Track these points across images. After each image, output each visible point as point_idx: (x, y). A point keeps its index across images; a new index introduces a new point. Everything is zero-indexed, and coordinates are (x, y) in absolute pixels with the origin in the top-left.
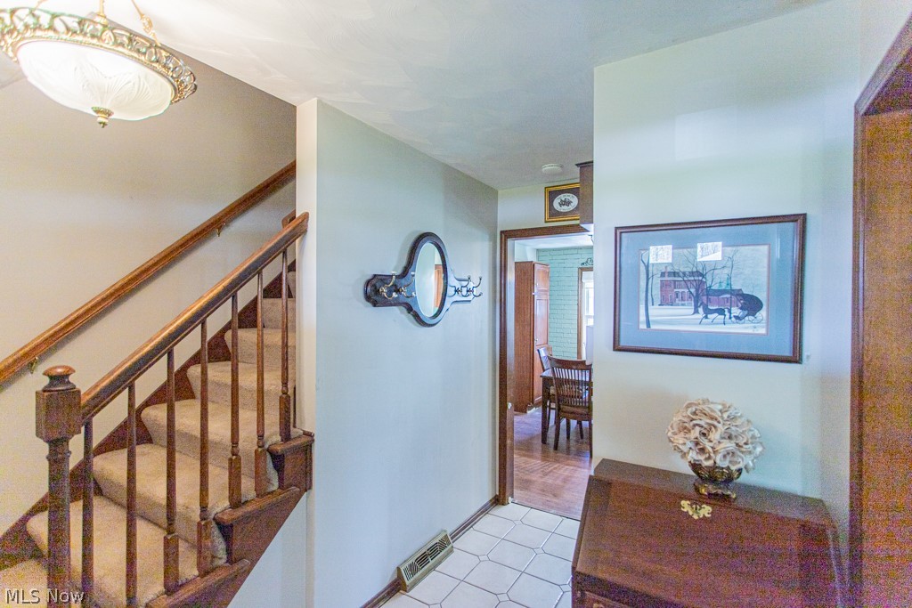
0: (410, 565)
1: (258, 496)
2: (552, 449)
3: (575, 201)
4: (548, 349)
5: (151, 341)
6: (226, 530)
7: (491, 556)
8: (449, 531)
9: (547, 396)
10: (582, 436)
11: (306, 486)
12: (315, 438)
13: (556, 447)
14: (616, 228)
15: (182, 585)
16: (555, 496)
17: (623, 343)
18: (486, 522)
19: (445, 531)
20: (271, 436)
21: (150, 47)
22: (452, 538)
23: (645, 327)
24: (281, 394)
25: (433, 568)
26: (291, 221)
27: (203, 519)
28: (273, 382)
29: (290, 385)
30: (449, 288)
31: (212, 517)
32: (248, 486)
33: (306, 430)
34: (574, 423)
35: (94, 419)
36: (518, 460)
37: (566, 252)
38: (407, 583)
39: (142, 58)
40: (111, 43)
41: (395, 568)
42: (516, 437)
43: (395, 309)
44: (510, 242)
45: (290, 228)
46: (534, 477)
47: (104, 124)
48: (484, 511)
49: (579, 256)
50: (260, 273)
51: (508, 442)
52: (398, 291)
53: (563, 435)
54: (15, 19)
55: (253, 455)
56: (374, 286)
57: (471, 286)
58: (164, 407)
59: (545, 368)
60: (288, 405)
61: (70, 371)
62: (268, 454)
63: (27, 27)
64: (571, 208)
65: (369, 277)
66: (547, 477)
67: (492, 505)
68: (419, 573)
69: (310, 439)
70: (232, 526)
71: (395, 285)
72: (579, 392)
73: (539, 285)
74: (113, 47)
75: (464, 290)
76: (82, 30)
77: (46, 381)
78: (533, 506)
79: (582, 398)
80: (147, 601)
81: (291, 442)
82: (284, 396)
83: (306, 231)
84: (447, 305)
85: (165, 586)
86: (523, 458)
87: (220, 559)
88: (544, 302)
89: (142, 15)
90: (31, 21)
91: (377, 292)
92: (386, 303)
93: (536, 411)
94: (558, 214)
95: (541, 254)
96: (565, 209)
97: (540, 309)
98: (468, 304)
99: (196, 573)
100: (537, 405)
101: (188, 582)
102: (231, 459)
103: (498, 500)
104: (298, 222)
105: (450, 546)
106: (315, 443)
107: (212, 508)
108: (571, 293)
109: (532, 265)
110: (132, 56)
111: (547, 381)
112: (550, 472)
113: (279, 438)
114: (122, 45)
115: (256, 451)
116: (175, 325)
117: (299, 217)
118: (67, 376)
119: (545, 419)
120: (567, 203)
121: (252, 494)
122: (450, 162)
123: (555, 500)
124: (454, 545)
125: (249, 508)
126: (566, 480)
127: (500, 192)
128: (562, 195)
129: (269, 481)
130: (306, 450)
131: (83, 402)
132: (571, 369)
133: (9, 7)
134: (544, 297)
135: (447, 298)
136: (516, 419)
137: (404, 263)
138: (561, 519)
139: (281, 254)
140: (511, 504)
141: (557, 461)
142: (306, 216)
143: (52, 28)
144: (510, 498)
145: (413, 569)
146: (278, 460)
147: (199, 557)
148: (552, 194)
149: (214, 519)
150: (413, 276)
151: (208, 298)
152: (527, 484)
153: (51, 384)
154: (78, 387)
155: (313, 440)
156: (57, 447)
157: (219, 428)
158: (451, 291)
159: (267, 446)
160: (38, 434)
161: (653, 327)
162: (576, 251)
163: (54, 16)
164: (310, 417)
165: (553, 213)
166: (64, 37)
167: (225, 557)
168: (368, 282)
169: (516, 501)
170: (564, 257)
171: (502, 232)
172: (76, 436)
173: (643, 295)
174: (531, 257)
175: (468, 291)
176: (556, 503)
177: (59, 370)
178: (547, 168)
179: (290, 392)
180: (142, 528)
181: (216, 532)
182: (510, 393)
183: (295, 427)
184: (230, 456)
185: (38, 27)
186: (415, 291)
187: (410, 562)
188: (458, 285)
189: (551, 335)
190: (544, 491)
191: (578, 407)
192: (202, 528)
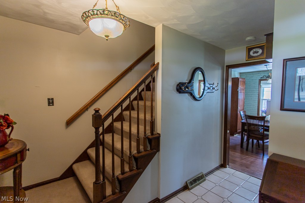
0: (190, 182)
1: (144, 151)
2: (245, 150)
3: (260, 51)
4: (244, 112)
5: (117, 102)
6: (136, 159)
7: (220, 184)
8: (204, 173)
9: (243, 130)
10: (259, 147)
11: (158, 150)
12: (161, 135)
13: (247, 149)
14: (284, 60)
15: (125, 173)
16: (247, 168)
17: (285, 107)
18: (217, 173)
19: (203, 173)
20: (148, 133)
21: (119, 15)
22: (205, 176)
23: (297, 100)
24: (151, 120)
25: (198, 184)
26: (153, 65)
27: (130, 155)
28: (148, 117)
29: (153, 118)
30: (206, 87)
31: (132, 155)
32: (141, 147)
33: (158, 132)
34: (255, 141)
35: (105, 123)
36: (231, 153)
37: (253, 73)
38: (190, 187)
39: (117, 19)
40: (110, 16)
41: (185, 182)
42: (230, 144)
43: (187, 94)
44: (230, 70)
45: (154, 68)
46: (238, 159)
47: (107, 40)
48: (217, 169)
49: (259, 75)
50: (145, 82)
51: (227, 145)
52: (188, 88)
53: (250, 145)
54: (89, 13)
55: (143, 139)
56: (180, 86)
57: (214, 86)
58: (120, 123)
59: (243, 119)
60: (153, 124)
61: (99, 109)
62: (147, 139)
63: (91, 15)
64: (258, 54)
65: (178, 83)
66: (243, 160)
67: (220, 167)
68: (193, 185)
69: (159, 135)
70: (137, 158)
71: (186, 86)
72: (258, 129)
73: (240, 87)
74: (111, 17)
75: (211, 88)
76: (104, 13)
77: (94, 112)
78: (238, 170)
79: (260, 132)
80: (117, 175)
81: (154, 136)
82: (152, 121)
83: (158, 68)
84: (205, 93)
85: (121, 172)
86: (232, 152)
87: (134, 167)
88: (242, 94)
89: (116, 6)
90: (92, 13)
91: (181, 88)
92: (184, 92)
93: (238, 135)
94: (253, 57)
95: (242, 74)
96: (256, 55)
97: (241, 96)
98: (213, 93)
99: (129, 170)
100: (239, 133)
101: (127, 172)
102: (137, 139)
103: (223, 166)
104: (156, 66)
105: (204, 178)
106: (161, 137)
107: (133, 152)
108: (255, 90)
109: (238, 79)
110: (115, 19)
111: (244, 124)
112: (244, 159)
113: (150, 134)
114: (113, 16)
115: (144, 137)
116: (123, 98)
117: (156, 64)
118: (99, 111)
119: (242, 139)
120: (257, 52)
121: (143, 150)
122: (207, 41)
123: (247, 169)
124: (206, 178)
125: (142, 154)
126: (252, 162)
127: (226, 51)
128: (254, 49)
129: (147, 147)
130: (158, 138)
131: (102, 118)
132: (255, 120)
133: (87, 10)
134: (243, 91)
135: (205, 91)
136: (231, 137)
137: (190, 78)
138: (250, 176)
139: (151, 76)
140: (228, 168)
141: (247, 155)
142: (158, 64)
143: (97, 14)
144: (227, 166)
145: (191, 183)
146: (150, 141)
147: (129, 166)
148: (249, 50)
149: (133, 156)
150: (193, 83)
151: (131, 90)
152: (234, 162)
153: (95, 113)
154: (101, 114)
155: (160, 136)
156: (97, 129)
157: (134, 130)
158: (206, 88)
159: (147, 136)
160: (93, 126)
161: (301, 101)
162: (258, 73)
163: (98, 10)
164: (159, 129)
165: (250, 57)
166: (100, 16)
167: (136, 167)
168: (178, 85)
169: (230, 167)
170: (253, 75)
171: (227, 66)
172: (101, 127)
173: (297, 87)
174: (237, 76)
175: (213, 88)
176: (247, 170)
177: (97, 109)
178: (248, 38)
179: (153, 120)
180: (116, 157)
181: (133, 159)
182: (229, 127)
183: (154, 131)
184: (137, 138)
185: (94, 14)
186: (193, 88)
187: (190, 181)
188: (209, 86)
189: (245, 106)
190: (242, 165)
191: (258, 135)
192: (130, 158)
